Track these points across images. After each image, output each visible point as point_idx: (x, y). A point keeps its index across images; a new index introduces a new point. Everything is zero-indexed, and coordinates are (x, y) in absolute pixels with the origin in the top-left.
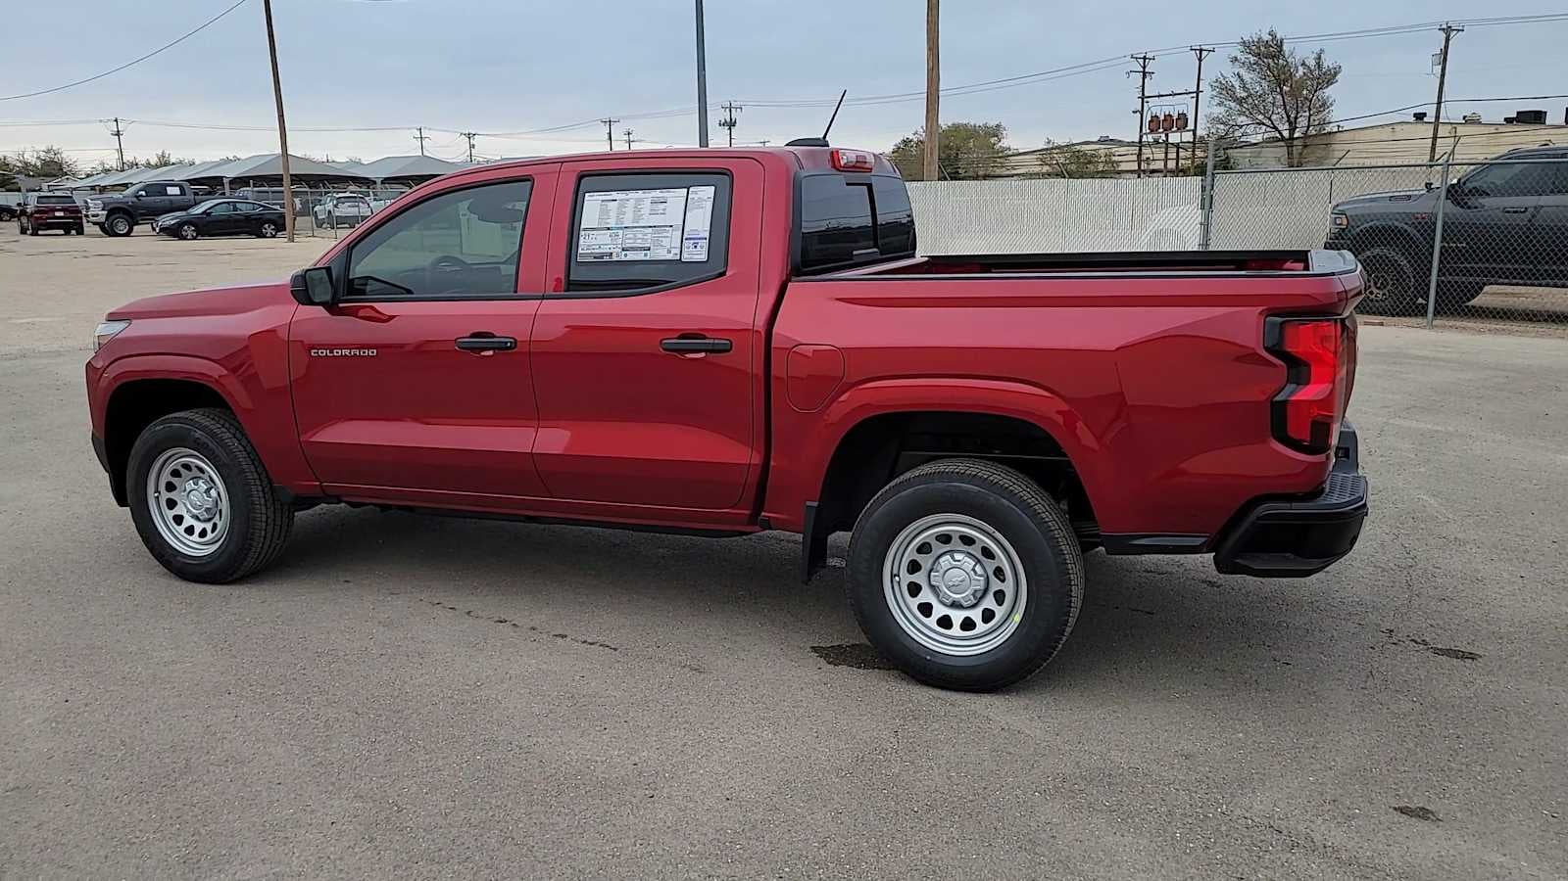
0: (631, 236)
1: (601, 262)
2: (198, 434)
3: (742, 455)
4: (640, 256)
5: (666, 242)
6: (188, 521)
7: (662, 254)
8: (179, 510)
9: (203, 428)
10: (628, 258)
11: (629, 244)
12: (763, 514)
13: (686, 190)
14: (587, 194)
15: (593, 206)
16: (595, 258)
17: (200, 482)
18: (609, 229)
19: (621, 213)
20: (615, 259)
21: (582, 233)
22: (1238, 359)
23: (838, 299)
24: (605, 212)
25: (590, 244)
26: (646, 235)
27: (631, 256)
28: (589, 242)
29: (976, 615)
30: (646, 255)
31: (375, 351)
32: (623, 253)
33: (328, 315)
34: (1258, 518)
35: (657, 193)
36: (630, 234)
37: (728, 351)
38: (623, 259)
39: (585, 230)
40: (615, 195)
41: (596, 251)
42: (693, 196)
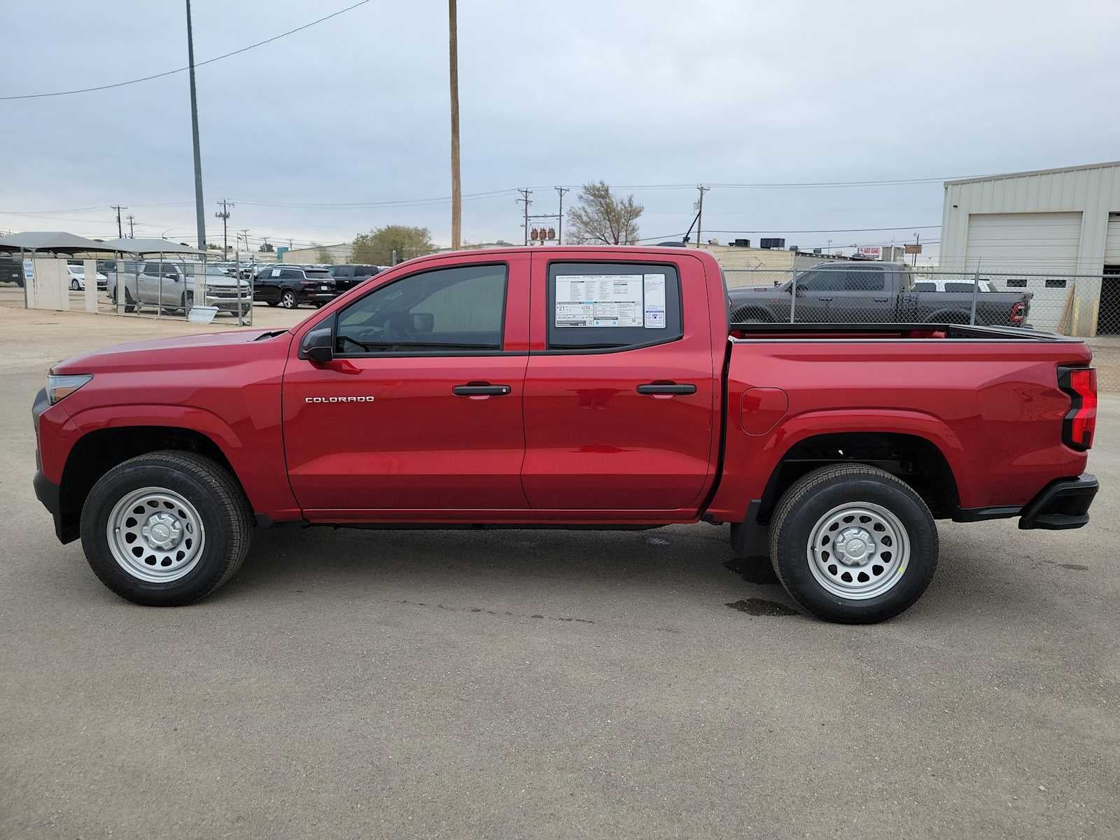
0: (601, 308)
1: (575, 329)
2: (177, 473)
3: (702, 468)
4: (610, 324)
5: (631, 314)
6: (148, 553)
7: (627, 322)
8: (139, 542)
9: (182, 469)
10: (600, 325)
11: (599, 314)
12: (708, 510)
13: (641, 276)
14: (557, 277)
15: (565, 286)
16: (571, 324)
17: (164, 516)
18: (580, 303)
19: (589, 291)
20: (588, 325)
21: (557, 306)
22: (1043, 394)
23: (774, 356)
24: (575, 292)
25: (566, 314)
26: (613, 308)
27: (602, 324)
28: (564, 312)
29: (868, 570)
30: (615, 323)
31: (373, 398)
32: (595, 321)
33: (315, 369)
34: (1057, 493)
35: (618, 278)
36: (599, 307)
37: (693, 393)
38: (596, 325)
39: (560, 303)
40: (581, 278)
41: (570, 319)
42: (648, 281)
